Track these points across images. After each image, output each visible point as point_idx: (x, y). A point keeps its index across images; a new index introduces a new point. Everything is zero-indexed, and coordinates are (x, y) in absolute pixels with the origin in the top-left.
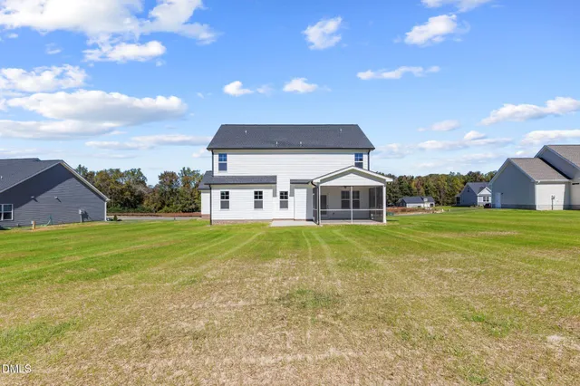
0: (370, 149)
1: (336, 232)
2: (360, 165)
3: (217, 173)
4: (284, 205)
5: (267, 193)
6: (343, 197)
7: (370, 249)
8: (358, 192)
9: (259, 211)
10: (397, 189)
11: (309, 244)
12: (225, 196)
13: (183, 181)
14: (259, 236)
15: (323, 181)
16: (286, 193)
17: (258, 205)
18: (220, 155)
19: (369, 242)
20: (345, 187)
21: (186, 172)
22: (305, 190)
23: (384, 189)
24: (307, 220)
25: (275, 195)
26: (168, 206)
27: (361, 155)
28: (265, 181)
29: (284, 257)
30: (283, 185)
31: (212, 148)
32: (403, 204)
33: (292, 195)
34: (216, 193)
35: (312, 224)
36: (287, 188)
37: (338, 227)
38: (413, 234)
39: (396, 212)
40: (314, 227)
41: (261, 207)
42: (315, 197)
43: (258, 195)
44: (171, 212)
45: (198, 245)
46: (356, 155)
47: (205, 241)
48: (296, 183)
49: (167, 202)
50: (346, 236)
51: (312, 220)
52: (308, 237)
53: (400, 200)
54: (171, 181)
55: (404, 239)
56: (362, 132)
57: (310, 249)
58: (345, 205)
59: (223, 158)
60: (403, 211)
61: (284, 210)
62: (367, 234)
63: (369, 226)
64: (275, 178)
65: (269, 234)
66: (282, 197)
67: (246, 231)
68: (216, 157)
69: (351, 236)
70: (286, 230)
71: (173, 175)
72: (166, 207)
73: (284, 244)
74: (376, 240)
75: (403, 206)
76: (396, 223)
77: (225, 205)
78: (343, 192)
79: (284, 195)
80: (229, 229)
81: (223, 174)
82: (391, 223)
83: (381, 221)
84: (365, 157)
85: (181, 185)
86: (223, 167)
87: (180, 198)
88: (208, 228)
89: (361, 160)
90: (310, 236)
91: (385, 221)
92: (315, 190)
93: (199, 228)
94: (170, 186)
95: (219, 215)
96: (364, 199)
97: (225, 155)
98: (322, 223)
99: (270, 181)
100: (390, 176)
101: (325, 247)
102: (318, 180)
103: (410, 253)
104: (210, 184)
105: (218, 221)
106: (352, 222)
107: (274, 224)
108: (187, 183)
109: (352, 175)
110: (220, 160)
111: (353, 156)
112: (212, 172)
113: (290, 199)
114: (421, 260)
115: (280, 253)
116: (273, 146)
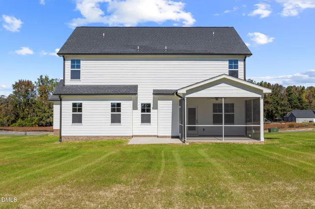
0: (246, 54)
1: (202, 152)
2: (234, 74)
3: (69, 82)
4: (146, 119)
5: (126, 105)
6: (214, 111)
7: (232, 174)
8: (233, 105)
9: (116, 126)
10: (285, 102)
11: (163, 166)
12: (77, 108)
13: (40, 91)
14: (111, 156)
15: (189, 92)
16: (149, 105)
17: (116, 119)
18: (73, 61)
19: (234, 165)
20: (217, 98)
21: (43, 81)
22: (170, 102)
23: (262, 101)
24: (173, 137)
25: (135, 107)
26: (23, 118)
27: (236, 62)
28: (124, 91)
29: (126, 183)
30: (145, 96)
31: (63, 54)
32: (293, 118)
33: (156, 107)
34: (67, 105)
35: (177, 141)
36: (149, 100)
37: (207, 145)
38: (292, 155)
39: (282, 127)
40: (177, 145)
41: (119, 121)
42: (182, 110)
43: (116, 108)
44: (25, 125)
45: (35, 166)
46: (230, 62)
47: (44, 161)
48: (160, 94)
49: (21, 115)
50: (212, 157)
51: (177, 137)
52: (166, 158)
53: (288, 114)
54: (27, 91)
55: (278, 162)
56: (238, 36)
57: (161, 173)
58: (217, 119)
59: (76, 64)
60: (291, 126)
61: (146, 126)
62: (238, 154)
63: (243, 145)
64: (136, 87)
65: (123, 153)
66: (143, 110)
67: (99, 150)
68: (68, 63)
69: (217, 157)
70: (144, 149)
71: (29, 84)
72: (20, 121)
73: (133, 166)
74: (244, 163)
75: (292, 121)
76: (276, 142)
77: (77, 119)
78: (214, 105)
79: (146, 108)
80: (80, 146)
81: (75, 83)
82: (269, 142)
83: (258, 139)
84: (241, 64)
85: (38, 95)
86: (76, 75)
87: (37, 110)
88: (57, 145)
89: (237, 67)
90: (169, 156)
91: (262, 139)
92: (181, 102)
93: (47, 145)
94: (25, 97)
95: (69, 129)
96: (239, 112)
97: (79, 61)
98: (189, 141)
99: (131, 91)
100: (268, 86)
101: (181, 170)
102: (184, 91)
103: (279, 180)
104: (60, 95)
105: (68, 137)
106: (224, 140)
107: (132, 142)
108: (44, 92)
109: (223, 85)
110: (72, 67)
111: (227, 63)
112: (64, 80)
113: (153, 112)
114: (289, 189)
115: (124, 178)
116: (133, 51)
